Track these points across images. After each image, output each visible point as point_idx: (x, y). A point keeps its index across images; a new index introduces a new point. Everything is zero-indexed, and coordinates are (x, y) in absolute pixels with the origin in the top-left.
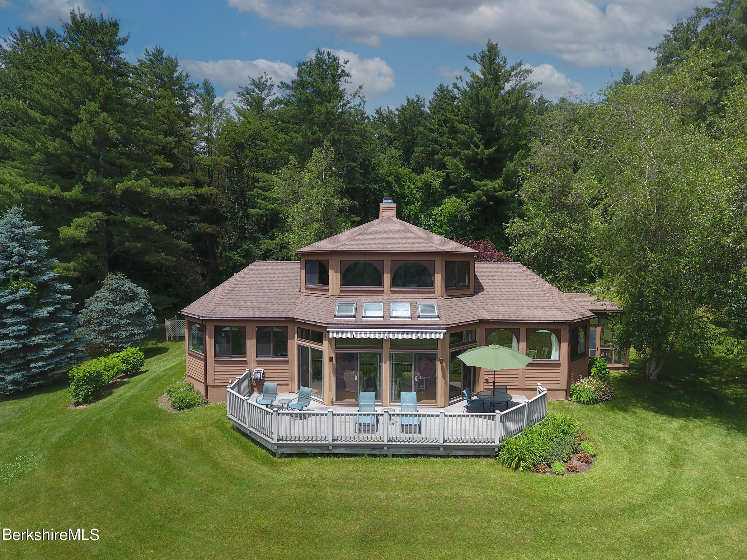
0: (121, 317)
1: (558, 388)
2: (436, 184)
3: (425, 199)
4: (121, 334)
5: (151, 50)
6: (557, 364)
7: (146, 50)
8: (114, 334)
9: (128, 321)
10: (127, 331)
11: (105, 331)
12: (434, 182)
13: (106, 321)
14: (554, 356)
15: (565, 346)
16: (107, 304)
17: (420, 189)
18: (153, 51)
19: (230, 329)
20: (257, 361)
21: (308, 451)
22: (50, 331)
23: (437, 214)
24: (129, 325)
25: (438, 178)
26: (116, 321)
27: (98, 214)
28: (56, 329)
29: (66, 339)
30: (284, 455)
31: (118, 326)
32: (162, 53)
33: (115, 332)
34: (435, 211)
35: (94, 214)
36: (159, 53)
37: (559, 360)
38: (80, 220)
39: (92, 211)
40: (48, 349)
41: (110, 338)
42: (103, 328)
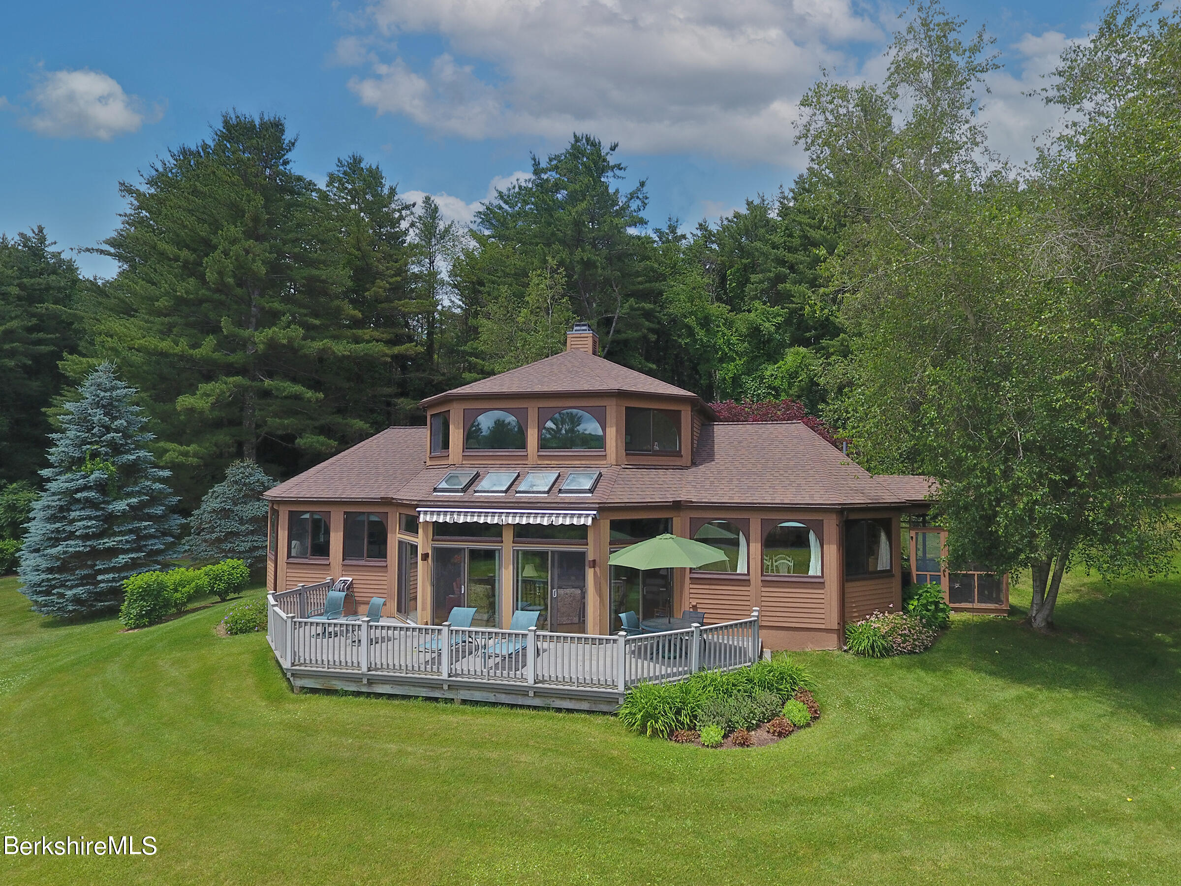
0: (242, 521)
1: (823, 627)
2: (768, 327)
3: (753, 352)
4: (238, 545)
5: (346, 157)
6: (818, 583)
7: (339, 159)
8: (229, 545)
9: (251, 528)
10: (247, 541)
11: (218, 540)
12: (767, 325)
13: (220, 525)
14: (814, 569)
15: (832, 551)
16: (224, 501)
17: (746, 337)
18: (349, 160)
19: (311, 516)
20: (343, 565)
21: (339, 685)
22: (131, 531)
23: (772, 375)
24: (252, 533)
25: (774, 317)
26: (233, 525)
27: (238, 379)
28: (139, 528)
29: (152, 545)
30: (305, 690)
31: (235, 534)
32: (360, 161)
33: (231, 543)
34: (770, 370)
35: (231, 379)
36: (356, 161)
37: (822, 576)
38: (209, 387)
39: (227, 375)
40: (124, 556)
41: (224, 551)
42: (214, 536)
